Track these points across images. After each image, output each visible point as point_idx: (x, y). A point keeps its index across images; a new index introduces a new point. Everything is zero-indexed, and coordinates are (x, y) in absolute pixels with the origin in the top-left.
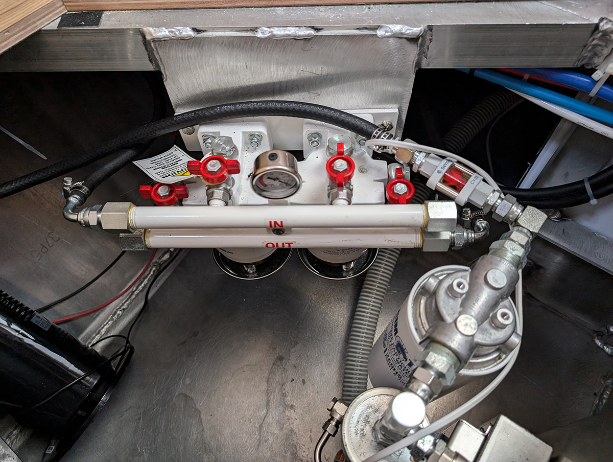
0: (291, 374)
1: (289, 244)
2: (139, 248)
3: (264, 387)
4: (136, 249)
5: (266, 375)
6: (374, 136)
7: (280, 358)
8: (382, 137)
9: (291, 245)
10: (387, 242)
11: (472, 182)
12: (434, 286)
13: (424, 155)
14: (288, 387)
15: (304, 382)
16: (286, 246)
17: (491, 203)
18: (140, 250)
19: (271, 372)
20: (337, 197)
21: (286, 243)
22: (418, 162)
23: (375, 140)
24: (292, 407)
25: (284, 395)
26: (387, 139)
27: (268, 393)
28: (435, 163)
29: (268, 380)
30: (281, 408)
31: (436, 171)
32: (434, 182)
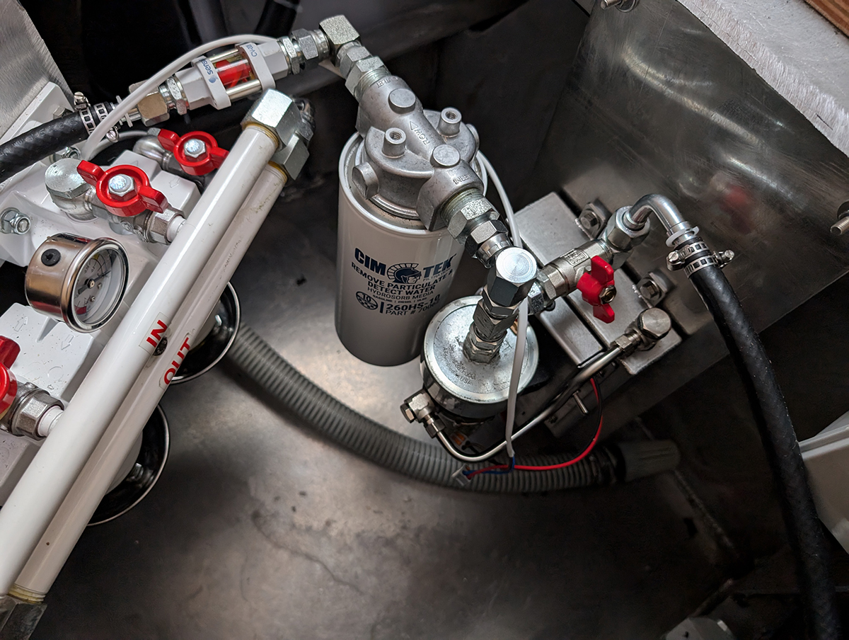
0: (284, 509)
1: (185, 345)
2: (34, 620)
3: (283, 555)
4: (32, 625)
5: (269, 546)
6: (90, 126)
7: (256, 516)
8: (100, 116)
9: (187, 343)
10: (260, 212)
11: (254, 54)
12: (373, 172)
13: (174, 82)
14: (299, 519)
15: (303, 494)
16: (185, 351)
17: (293, 55)
18: (39, 618)
19: (268, 537)
20: (166, 224)
21: (181, 349)
22: (178, 97)
23: (96, 129)
24: (328, 523)
25: (309, 529)
26: (108, 113)
27: (295, 552)
28: (194, 76)
29: (278, 546)
30: (324, 540)
31: (209, 83)
32: (222, 96)
